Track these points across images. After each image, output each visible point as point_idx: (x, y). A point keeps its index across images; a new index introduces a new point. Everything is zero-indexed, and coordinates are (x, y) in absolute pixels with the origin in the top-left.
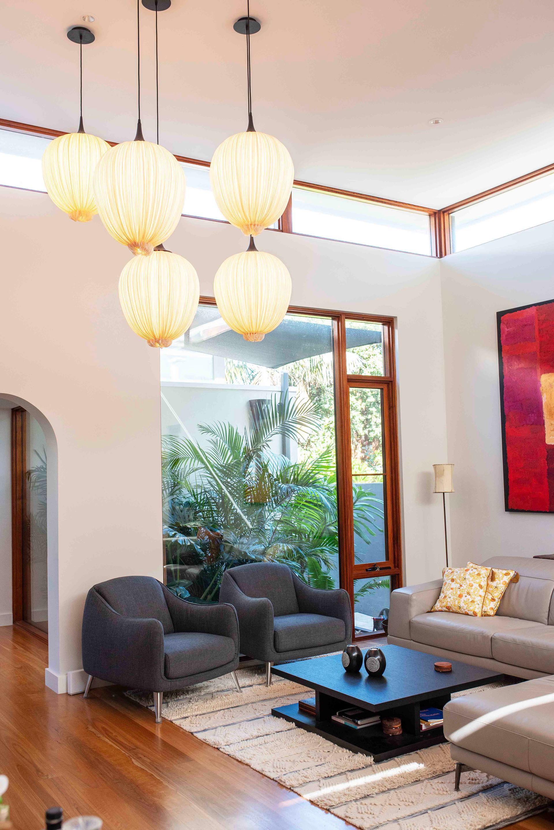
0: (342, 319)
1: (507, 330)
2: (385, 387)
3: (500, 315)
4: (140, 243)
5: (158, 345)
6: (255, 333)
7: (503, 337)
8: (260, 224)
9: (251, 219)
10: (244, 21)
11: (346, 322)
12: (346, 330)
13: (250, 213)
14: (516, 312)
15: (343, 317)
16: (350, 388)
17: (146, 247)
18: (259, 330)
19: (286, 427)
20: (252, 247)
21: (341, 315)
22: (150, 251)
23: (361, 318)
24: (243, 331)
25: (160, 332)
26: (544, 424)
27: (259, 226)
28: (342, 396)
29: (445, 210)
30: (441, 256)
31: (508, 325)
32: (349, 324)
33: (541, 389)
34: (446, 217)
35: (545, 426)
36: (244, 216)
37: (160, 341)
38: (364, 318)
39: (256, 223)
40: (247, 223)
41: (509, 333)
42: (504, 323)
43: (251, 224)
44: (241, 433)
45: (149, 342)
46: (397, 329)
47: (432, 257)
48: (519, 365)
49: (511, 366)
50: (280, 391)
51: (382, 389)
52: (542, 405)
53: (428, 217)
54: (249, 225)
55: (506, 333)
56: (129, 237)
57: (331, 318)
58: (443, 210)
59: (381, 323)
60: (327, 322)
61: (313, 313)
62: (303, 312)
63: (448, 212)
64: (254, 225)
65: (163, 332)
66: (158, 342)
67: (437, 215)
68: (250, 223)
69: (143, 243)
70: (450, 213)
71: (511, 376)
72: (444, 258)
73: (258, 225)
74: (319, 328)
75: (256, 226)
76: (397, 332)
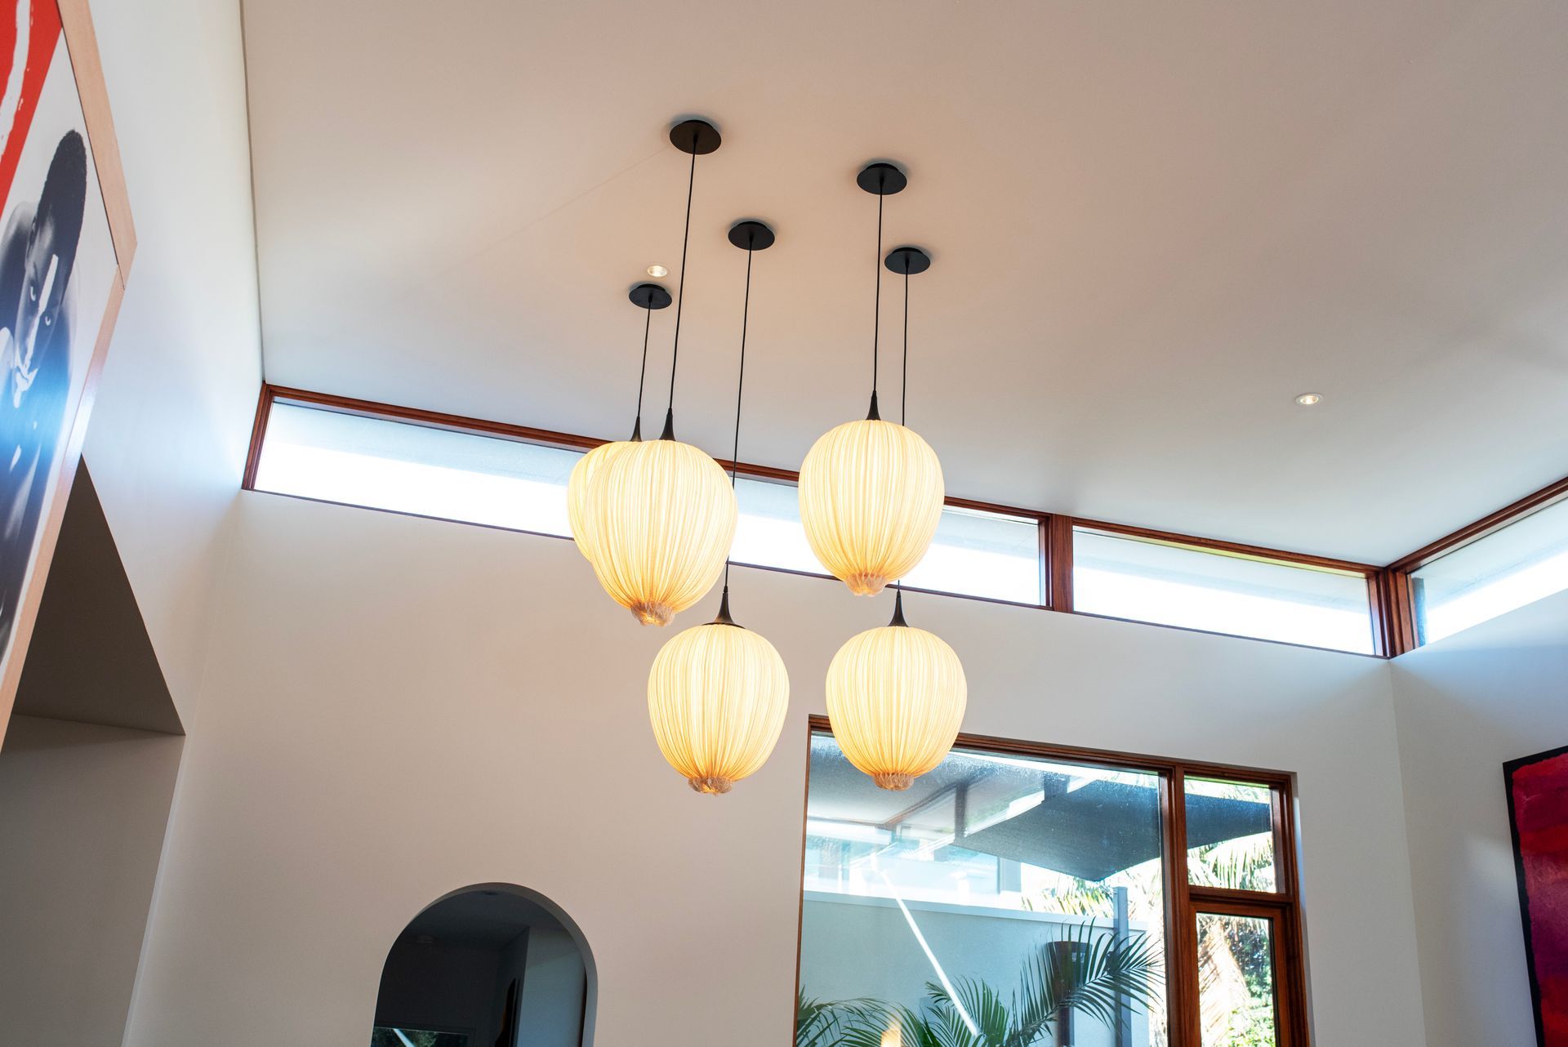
0: (1178, 776)
1: (1527, 800)
2: (1277, 913)
3: (1510, 768)
4: (648, 604)
5: (705, 787)
6: (893, 774)
7: (1520, 816)
8: (876, 574)
9: (857, 565)
10: (902, 253)
11: (1185, 781)
12: (1186, 798)
13: (854, 554)
14: (1541, 760)
15: (1179, 771)
16: (1197, 914)
17: (658, 611)
18: (899, 768)
19: (1085, 993)
20: (898, 620)
21: (1174, 767)
22: (665, 617)
23: (1219, 774)
24: (871, 769)
25: (706, 763)
27: (875, 577)
28: (1178, 929)
29: (1396, 565)
30: (1394, 654)
31: (1527, 790)
32: (1194, 787)
34: (1401, 581)
36: (845, 561)
37: (709, 781)
38: (1226, 775)
39: (869, 571)
40: (853, 572)
41: (1530, 807)
42: (1519, 786)
43: (860, 575)
44: (1006, 1003)
45: (691, 782)
46: (1298, 796)
47: (1375, 656)
48: (1556, 873)
49: (1541, 874)
50: (1112, 929)
51: (1271, 920)
53: (1364, 581)
54: (857, 575)
55: (1525, 806)
56: (630, 594)
57: (1156, 773)
58: (1393, 567)
59: (1267, 786)
60: (1150, 781)
61: (1115, 761)
62: (1095, 758)
63: (1403, 570)
64: (866, 576)
65: (713, 764)
66: (706, 783)
67: (1380, 577)
68: (858, 572)
69: (652, 604)
70: (1408, 571)
71: (1542, 898)
72: (1399, 658)
73: (872, 575)
74: (1131, 791)
75: (869, 576)
76: (1297, 803)
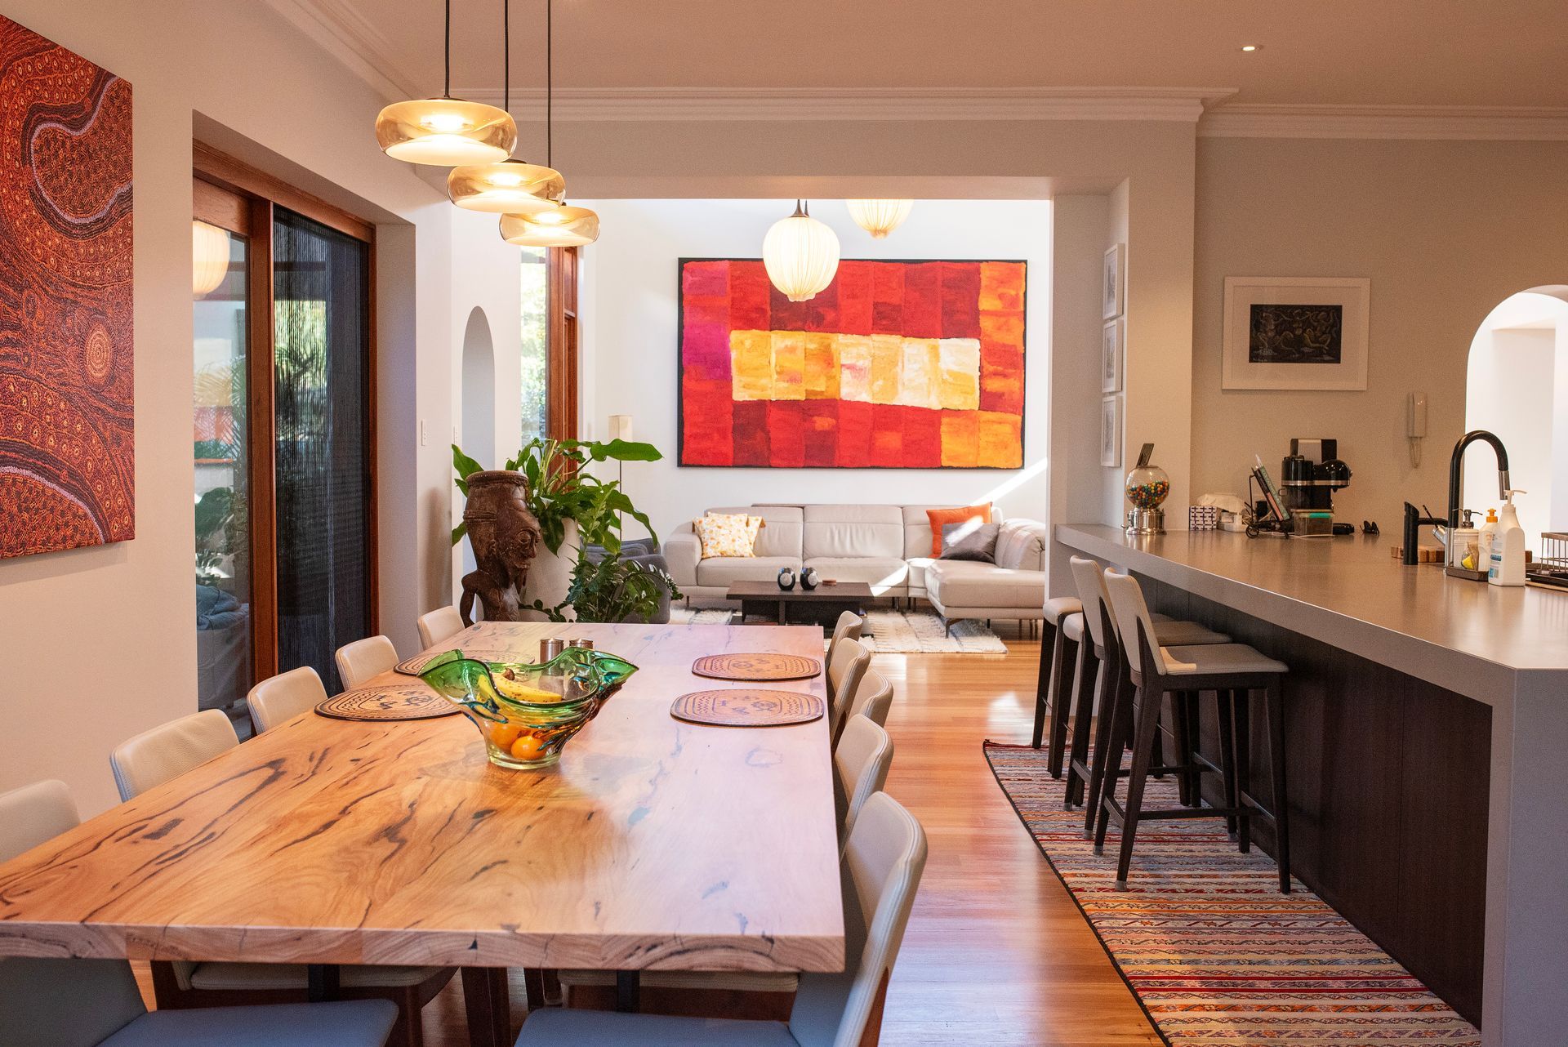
1: (691, 279)
3: (682, 262)
7: (686, 285)
14: (704, 261)
26: (731, 380)
31: (692, 272)
33: (730, 345)
35: (733, 382)
41: (694, 283)
42: (688, 271)
46: (582, 257)
48: (704, 318)
49: (694, 316)
52: (730, 362)
55: (690, 282)
71: (693, 328)
